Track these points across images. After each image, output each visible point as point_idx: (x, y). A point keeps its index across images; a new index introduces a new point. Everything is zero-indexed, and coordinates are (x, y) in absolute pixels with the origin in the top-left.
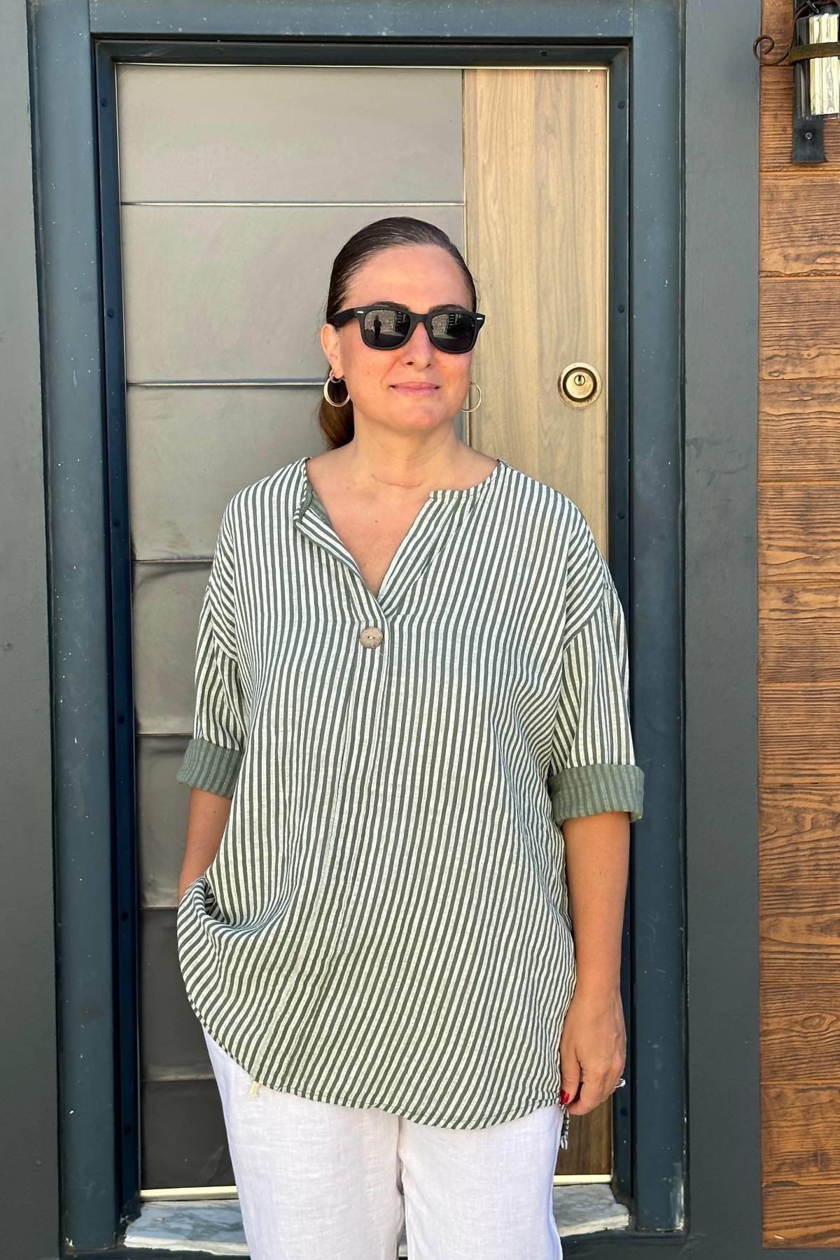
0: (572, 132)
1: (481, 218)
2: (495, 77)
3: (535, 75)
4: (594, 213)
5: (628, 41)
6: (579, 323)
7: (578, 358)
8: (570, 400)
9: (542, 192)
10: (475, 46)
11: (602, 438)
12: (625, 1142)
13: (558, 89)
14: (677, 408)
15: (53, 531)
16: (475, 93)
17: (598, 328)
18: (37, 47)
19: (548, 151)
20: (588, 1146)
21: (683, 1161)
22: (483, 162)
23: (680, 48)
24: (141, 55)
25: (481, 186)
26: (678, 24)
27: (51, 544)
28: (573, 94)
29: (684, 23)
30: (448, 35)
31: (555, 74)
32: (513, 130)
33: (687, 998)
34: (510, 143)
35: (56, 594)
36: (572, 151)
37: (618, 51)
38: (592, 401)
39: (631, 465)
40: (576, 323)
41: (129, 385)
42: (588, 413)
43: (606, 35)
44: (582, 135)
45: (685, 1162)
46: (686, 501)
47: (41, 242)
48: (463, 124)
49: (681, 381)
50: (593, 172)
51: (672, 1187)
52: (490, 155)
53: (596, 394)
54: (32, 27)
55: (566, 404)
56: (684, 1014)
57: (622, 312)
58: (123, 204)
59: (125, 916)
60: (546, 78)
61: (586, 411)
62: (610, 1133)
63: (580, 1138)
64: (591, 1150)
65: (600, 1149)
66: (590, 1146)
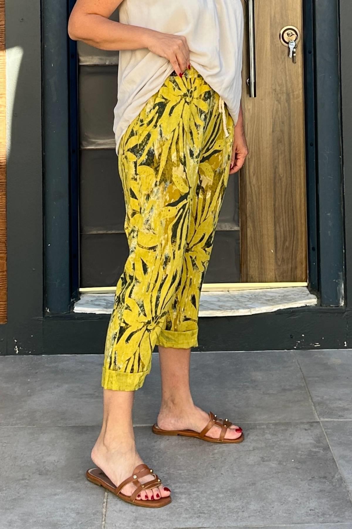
12: (314, 264)
21: (343, 272)
33: (343, 190)
45: (344, 272)
51: (338, 284)
56: (342, 198)
62: (306, 261)
63: (292, 264)
64: (298, 270)
65: (302, 269)
66: (297, 268)
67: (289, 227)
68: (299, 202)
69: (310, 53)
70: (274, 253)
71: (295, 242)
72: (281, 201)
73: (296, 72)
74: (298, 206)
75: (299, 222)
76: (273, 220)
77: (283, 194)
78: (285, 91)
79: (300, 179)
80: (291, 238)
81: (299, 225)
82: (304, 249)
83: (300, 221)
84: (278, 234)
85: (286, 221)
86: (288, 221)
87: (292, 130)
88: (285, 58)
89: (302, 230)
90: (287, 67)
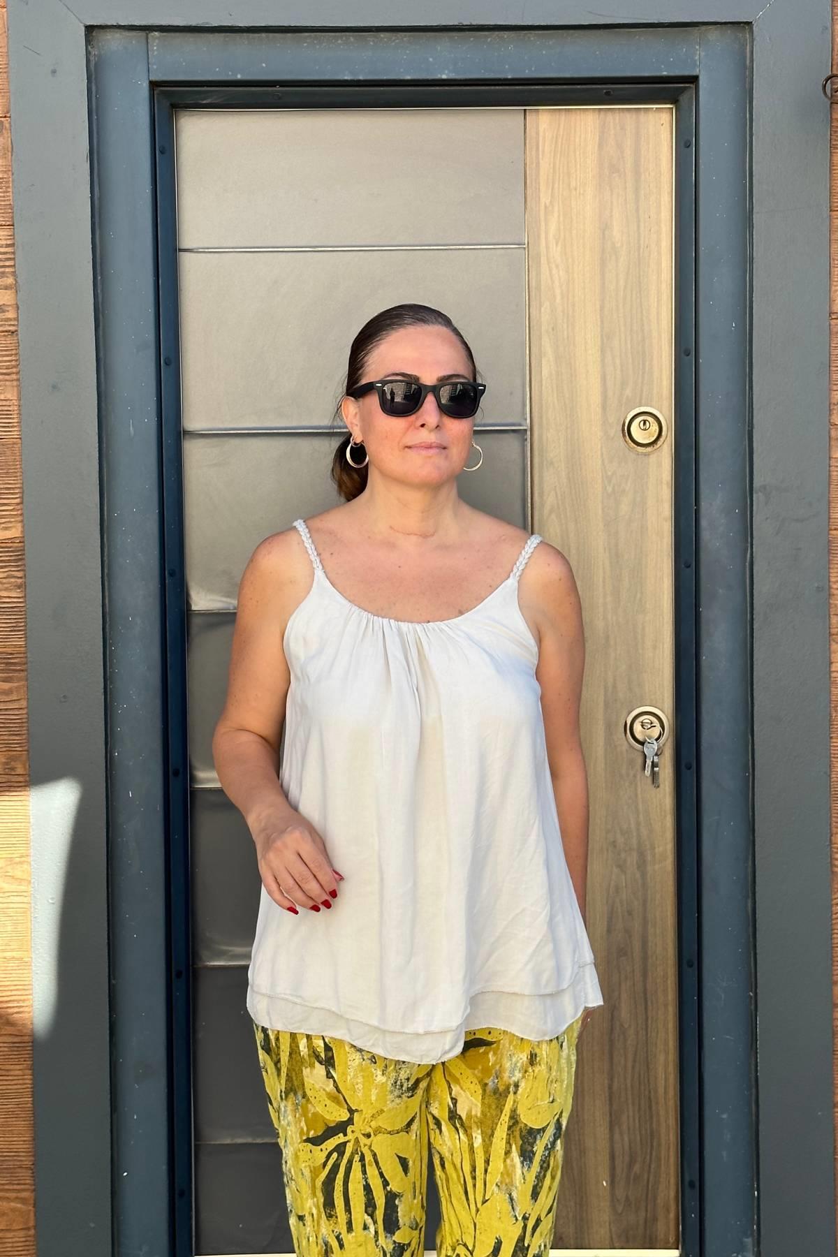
0: (637, 173)
1: (543, 260)
2: (558, 116)
3: (599, 115)
4: (659, 253)
5: (694, 80)
6: (644, 368)
7: (643, 402)
8: (636, 446)
9: (606, 232)
10: (537, 87)
11: (667, 483)
12: (693, 1215)
13: (623, 128)
14: (745, 454)
15: (109, 582)
16: (538, 133)
17: (664, 372)
18: (96, 96)
19: (612, 191)
20: (655, 1219)
21: (753, 1236)
22: (545, 203)
23: (747, 86)
24: (201, 102)
25: (543, 227)
26: (745, 61)
27: (107, 594)
28: (637, 135)
29: (752, 61)
30: (509, 77)
31: (619, 113)
32: (576, 171)
33: (757, 1066)
34: (573, 184)
35: (111, 645)
36: (637, 190)
37: (683, 90)
38: (658, 446)
39: (697, 512)
40: (641, 366)
41: (187, 433)
42: (653, 458)
43: (672, 74)
44: (647, 174)
45: (756, 1237)
46: (754, 550)
47: (99, 291)
48: (525, 164)
49: (749, 426)
50: (659, 213)
52: (552, 196)
53: (662, 439)
54: (91, 76)
55: (630, 448)
56: (753, 1083)
57: (688, 355)
58: (181, 250)
59: (179, 975)
60: (610, 117)
61: (651, 456)
62: (678, 1206)
63: (647, 1211)
64: (659, 1223)
65: (667, 1223)
66: (657, 1220)
67: (641, 1135)
68: (663, 1082)
69: (689, 768)
70: (608, 1188)
71: (653, 1166)
72: (625, 1079)
73: (660, 805)
74: (661, 1090)
75: (663, 1125)
76: (608, 1119)
77: (630, 1064)
78: (635, 846)
79: (667, 1033)
80: (645, 1158)
81: (663, 1131)
82: (673, 1181)
83: (666, 1122)
84: (618, 1146)
85: (634, 1120)
86: (639, 1121)
87: (651, 930)
88: (635, 776)
89: (669, 1140)
90: (640, 796)
